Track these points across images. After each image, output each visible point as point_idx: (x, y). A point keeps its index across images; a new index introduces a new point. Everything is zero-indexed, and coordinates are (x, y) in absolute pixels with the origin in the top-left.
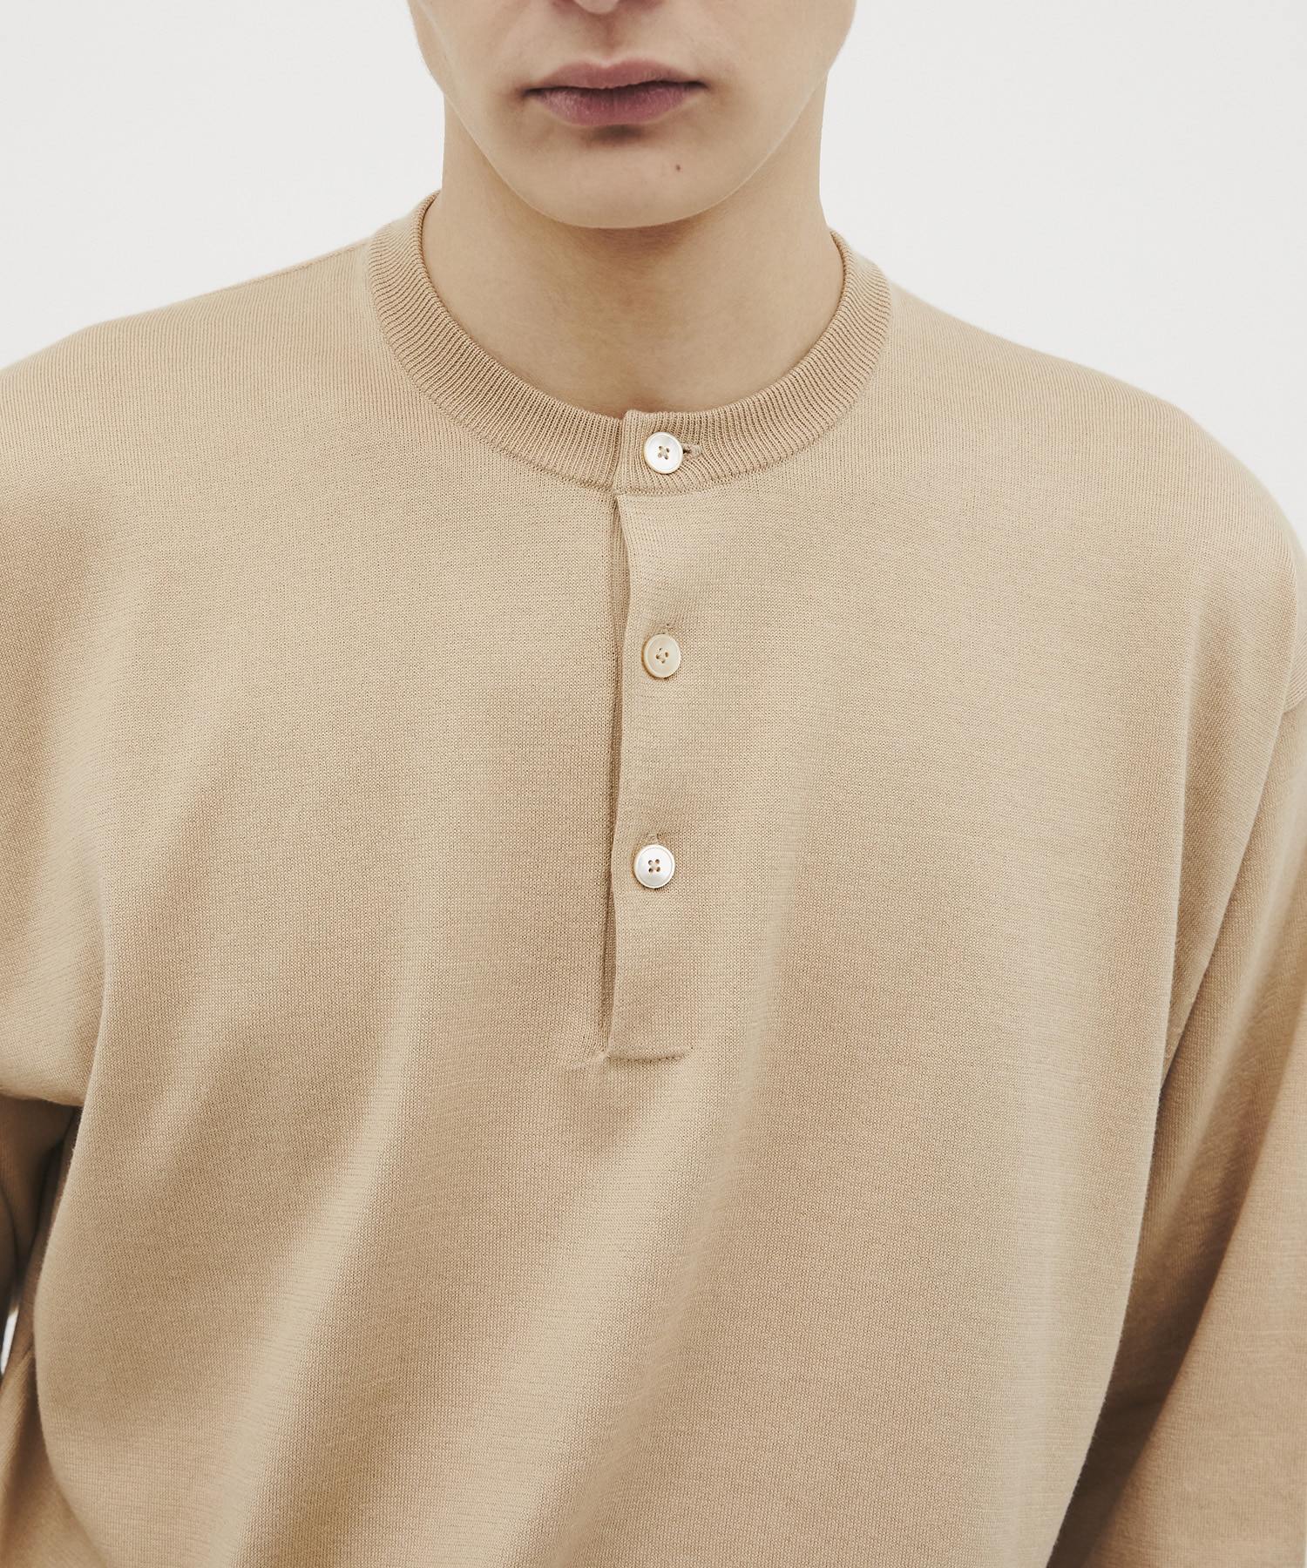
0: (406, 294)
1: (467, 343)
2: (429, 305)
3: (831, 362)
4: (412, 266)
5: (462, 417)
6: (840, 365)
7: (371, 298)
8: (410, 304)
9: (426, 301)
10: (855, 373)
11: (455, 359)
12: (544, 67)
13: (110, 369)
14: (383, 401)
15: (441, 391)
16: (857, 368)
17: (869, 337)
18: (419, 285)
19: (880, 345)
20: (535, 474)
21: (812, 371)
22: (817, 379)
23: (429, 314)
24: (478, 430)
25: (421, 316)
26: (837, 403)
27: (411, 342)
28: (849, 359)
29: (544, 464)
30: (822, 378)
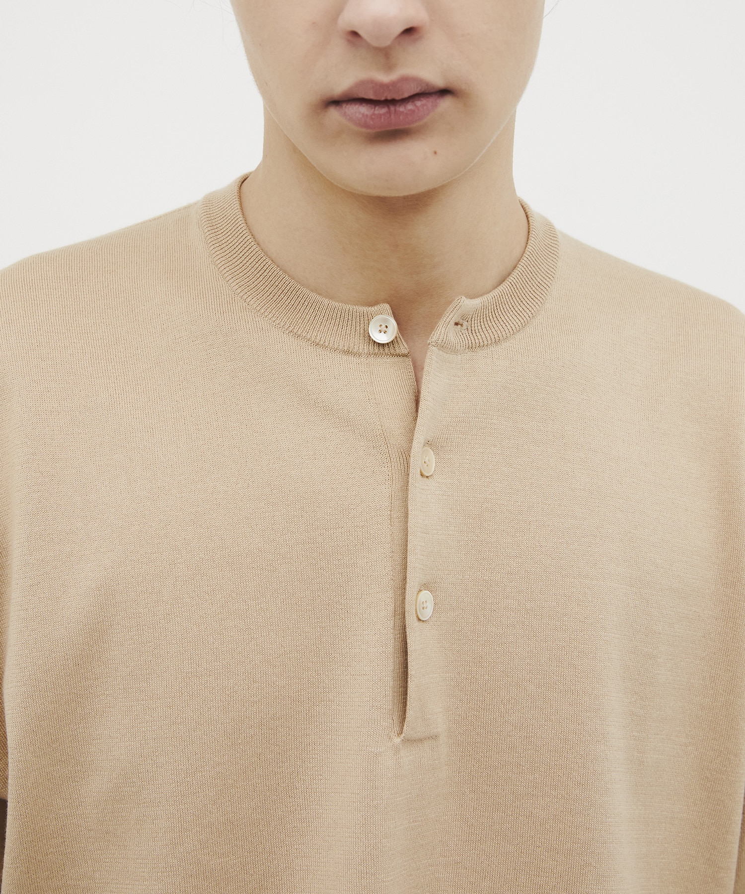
0: (229, 233)
1: (269, 263)
2: (246, 239)
3: (530, 274)
4: (235, 216)
5: (262, 311)
6: (535, 276)
7: (203, 236)
8: (232, 240)
9: (244, 237)
10: (545, 281)
11: (260, 273)
12: (342, 84)
13: (28, 282)
14: (210, 301)
15: (249, 293)
16: (546, 277)
17: (549, 257)
18: (239, 228)
19: (556, 262)
20: (312, 348)
21: (520, 279)
22: (523, 285)
23: (245, 245)
24: (274, 319)
25: (239, 247)
26: (537, 301)
27: (231, 263)
28: (540, 271)
29: (318, 341)
30: (526, 284)
